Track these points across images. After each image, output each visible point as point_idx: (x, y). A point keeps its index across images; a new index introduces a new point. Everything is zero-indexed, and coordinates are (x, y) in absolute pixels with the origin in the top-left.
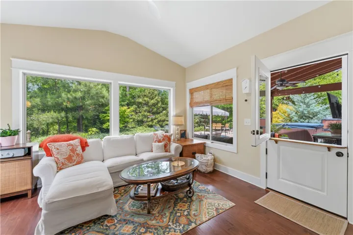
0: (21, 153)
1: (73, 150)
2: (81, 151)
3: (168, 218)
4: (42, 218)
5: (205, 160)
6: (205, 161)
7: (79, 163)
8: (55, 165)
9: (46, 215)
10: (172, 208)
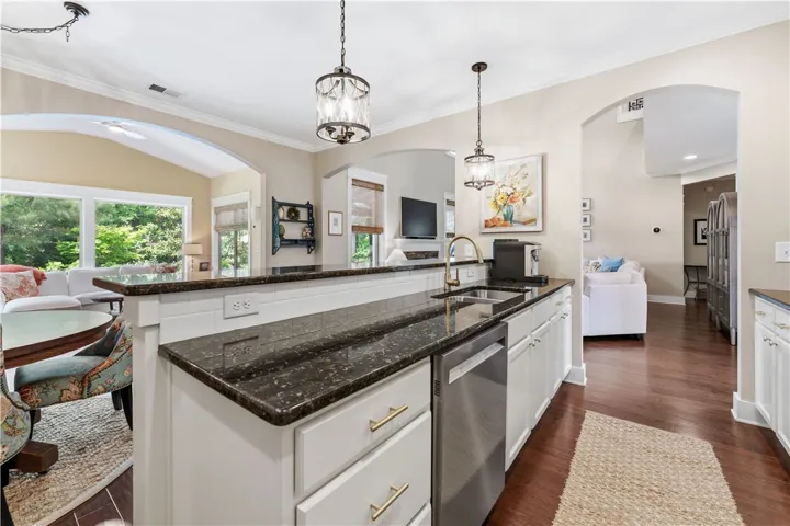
1: (26, 282)
2: (36, 284)
7: (33, 295)
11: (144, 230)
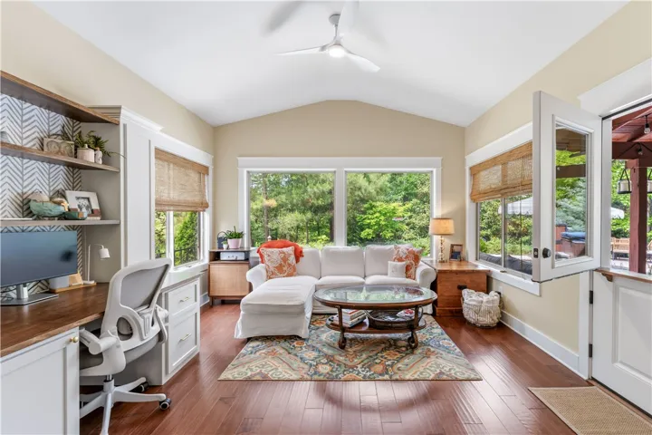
0: (241, 257)
1: (285, 259)
2: (294, 261)
3: (360, 360)
4: (241, 318)
5: (474, 300)
6: (474, 303)
7: (290, 275)
8: (264, 272)
9: (244, 315)
10: (375, 352)
11: (409, 205)
